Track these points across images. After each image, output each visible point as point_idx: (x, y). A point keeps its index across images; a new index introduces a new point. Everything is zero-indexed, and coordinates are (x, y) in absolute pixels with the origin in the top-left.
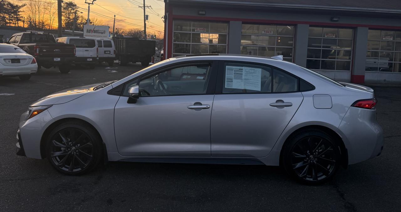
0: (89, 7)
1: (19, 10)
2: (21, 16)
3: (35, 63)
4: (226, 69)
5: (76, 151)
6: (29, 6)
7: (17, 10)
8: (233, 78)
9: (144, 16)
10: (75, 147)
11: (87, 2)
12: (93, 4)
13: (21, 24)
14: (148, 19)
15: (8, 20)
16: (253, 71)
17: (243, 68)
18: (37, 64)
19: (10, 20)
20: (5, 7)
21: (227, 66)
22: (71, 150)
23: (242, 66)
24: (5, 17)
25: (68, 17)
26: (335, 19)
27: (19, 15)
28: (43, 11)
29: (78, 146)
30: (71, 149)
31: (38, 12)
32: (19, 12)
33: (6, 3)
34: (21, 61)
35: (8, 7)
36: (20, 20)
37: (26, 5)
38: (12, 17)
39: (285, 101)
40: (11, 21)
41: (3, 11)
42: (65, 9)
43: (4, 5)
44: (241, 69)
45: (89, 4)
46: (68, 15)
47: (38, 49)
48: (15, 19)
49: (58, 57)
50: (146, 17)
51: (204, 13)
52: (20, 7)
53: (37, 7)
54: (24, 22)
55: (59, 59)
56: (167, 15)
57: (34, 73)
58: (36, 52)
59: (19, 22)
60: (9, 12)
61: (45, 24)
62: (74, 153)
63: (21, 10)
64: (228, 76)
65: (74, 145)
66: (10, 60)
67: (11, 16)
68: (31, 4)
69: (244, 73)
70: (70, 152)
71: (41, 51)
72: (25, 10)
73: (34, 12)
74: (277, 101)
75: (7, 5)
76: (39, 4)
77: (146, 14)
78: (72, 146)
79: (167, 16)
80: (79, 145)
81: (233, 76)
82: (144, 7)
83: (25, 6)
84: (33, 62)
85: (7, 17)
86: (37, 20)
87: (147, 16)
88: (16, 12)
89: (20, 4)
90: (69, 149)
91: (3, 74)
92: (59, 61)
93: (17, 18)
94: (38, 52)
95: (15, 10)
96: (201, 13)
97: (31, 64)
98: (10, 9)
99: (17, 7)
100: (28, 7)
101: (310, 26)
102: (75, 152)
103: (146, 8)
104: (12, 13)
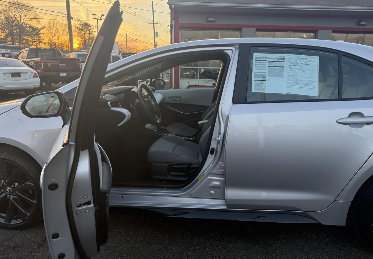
0: (97, 23)
1: (40, 32)
2: (42, 38)
3: (37, 77)
4: (254, 58)
5: (12, 193)
6: (49, 28)
7: (38, 33)
8: (267, 74)
9: (153, 33)
10: (11, 188)
11: (95, 17)
12: (101, 20)
13: (42, 46)
14: (157, 37)
15: (31, 42)
16: (303, 62)
17: (286, 56)
18: (39, 78)
19: (32, 42)
20: (27, 30)
21: (255, 55)
22: (6, 193)
23: (284, 53)
24: (28, 40)
25: (84, 38)
26: (363, 23)
27: (40, 37)
28: (61, 33)
29: (14, 185)
30: (5, 189)
31: (56, 33)
32: (40, 34)
33: (28, 26)
34: (21, 74)
35: (30, 29)
36: (42, 42)
37: (45, 27)
38: (34, 40)
39: (365, 115)
40: (34, 43)
41: (25, 34)
42: (81, 30)
43: (26, 27)
44: (282, 59)
45: (97, 19)
46: (84, 36)
47: (42, 64)
48: (37, 41)
49: (64, 72)
50: (156, 35)
51: (214, 20)
52: (40, 29)
53: (55, 29)
54: (45, 43)
55: (65, 74)
56: (173, 23)
57: (37, 88)
58: (41, 66)
59: (41, 44)
60: (32, 34)
61: (64, 45)
62: (10, 197)
63: (41, 32)
64: (258, 71)
65: (9, 184)
66: (10, 74)
67: (33, 38)
68: (50, 26)
69: (286, 64)
70: (4, 194)
71: (46, 65)
72: (45, 33)
73: (54, 34)
74: (351, 115)
75: (29, 28)
76: (57, 25)
77: (155, 32)
78: (6, 186)
79: (172, 25)
80: (16, 184)
81: (266, 71)
82: (154, 24)
83: (45, 29)
84: (35, 76)
85: (30, 39)
86: (57, 41)
87: (157, 33)
88: (37, 34)
89: (40, 27)
90: (3, 190)
91: (4, 89)
92: (65, 76)
93: (38, 40)
94: (43, 67)
95: (36, 32)
96: (210, 19)
97: (33, 78)
98: (31, 32)
99: (38, 29)
100: (47, 30)
101: (333, 32)
102: (11, 195)
103: (155, 24)
104: (34, 35)
